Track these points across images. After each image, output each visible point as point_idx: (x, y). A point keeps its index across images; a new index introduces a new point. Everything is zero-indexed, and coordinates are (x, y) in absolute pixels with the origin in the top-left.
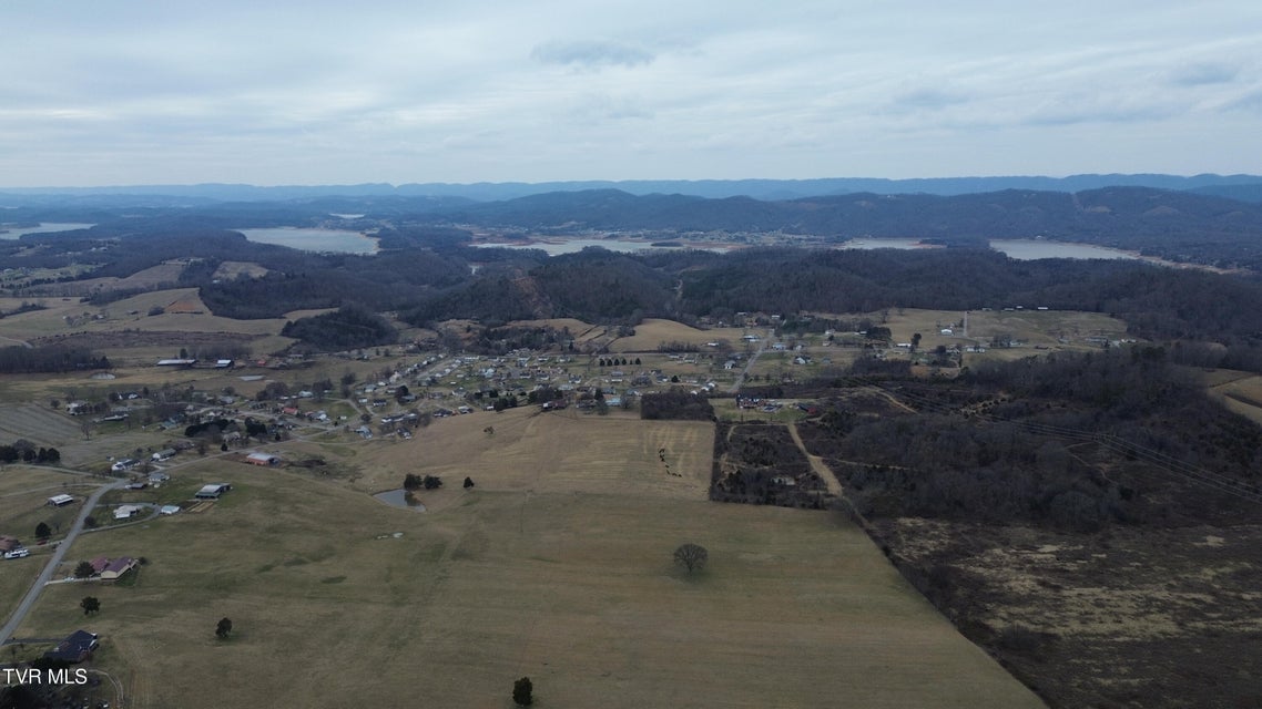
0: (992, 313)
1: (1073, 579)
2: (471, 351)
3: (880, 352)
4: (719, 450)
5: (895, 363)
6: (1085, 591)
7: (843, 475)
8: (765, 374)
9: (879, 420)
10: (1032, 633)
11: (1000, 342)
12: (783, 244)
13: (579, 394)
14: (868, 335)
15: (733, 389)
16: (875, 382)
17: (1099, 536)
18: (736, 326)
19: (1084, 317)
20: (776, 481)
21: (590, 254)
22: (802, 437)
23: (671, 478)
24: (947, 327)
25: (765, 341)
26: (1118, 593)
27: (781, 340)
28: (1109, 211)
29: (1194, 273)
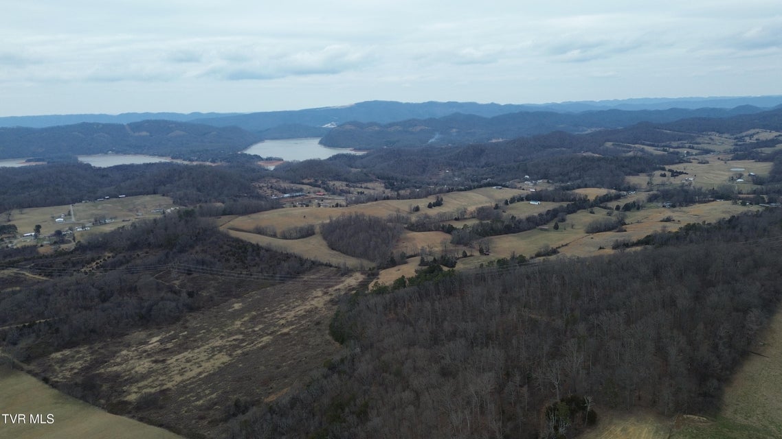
0: (89, 203)
1: (171, 352)
3: (11, 242)
5: (24, 248)
6: (180, 356)
9: (20, 291)
10: (154, 394)
11: (99, 221)
16: (13, 265)
17: (181, 322)
19: (147, 198)
24: (60, 217)
26: (197, 350)
28: (148, 134)
29: (201, 166)
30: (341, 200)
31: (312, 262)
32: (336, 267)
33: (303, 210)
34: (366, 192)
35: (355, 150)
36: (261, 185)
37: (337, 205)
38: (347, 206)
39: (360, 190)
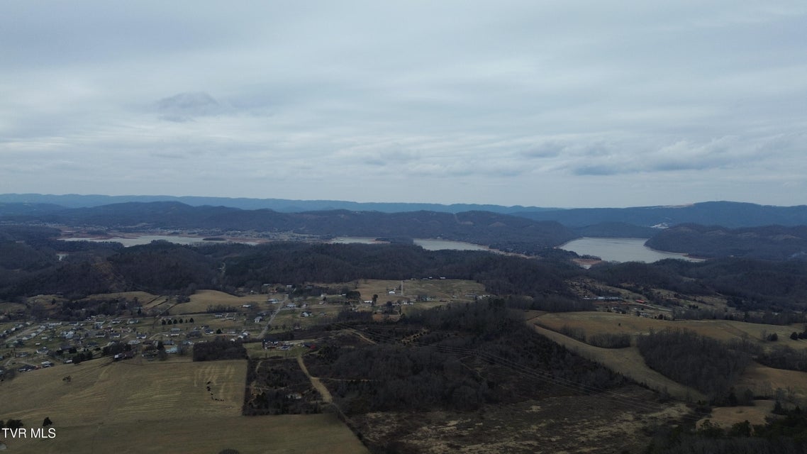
0: (416, 281)
1: (466, 440)
2: (54, 318)
3: (354, 306)
4: (249, 379)
5: (363, 313)
6: (473, 447)
7: (333, 389)
8: (282, 324)
9: (354, 350)
11: (421, 298)
12: (294, 240)
13: (145, 346)
14: (347, 296)
15: (261, 336)
16: (352, 326)
17: (478, 412)
18: (263, 293)
19: (463, 283)
20: (289, 397)
21: (155, 245)
22: (306, 366)
23: (215, 402)
24: (392, 290)
25: (282, 302)
26: (490, 446)
27: (293, 302)
28: (472, 223)
29: (515, 258)
30: (667, 312)
31: (624, 378)
32: (654, 390)
33: (619, 317)
34: (701, 306)
35: (690, 256)
36: (574, 283)
37: (661, 317)
38: (674, 320)
39: (693, 303)
